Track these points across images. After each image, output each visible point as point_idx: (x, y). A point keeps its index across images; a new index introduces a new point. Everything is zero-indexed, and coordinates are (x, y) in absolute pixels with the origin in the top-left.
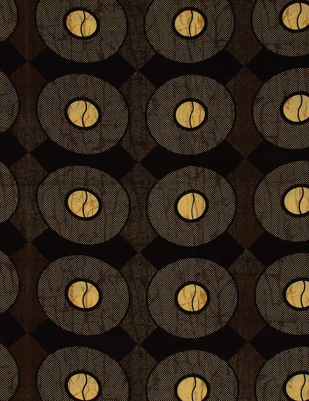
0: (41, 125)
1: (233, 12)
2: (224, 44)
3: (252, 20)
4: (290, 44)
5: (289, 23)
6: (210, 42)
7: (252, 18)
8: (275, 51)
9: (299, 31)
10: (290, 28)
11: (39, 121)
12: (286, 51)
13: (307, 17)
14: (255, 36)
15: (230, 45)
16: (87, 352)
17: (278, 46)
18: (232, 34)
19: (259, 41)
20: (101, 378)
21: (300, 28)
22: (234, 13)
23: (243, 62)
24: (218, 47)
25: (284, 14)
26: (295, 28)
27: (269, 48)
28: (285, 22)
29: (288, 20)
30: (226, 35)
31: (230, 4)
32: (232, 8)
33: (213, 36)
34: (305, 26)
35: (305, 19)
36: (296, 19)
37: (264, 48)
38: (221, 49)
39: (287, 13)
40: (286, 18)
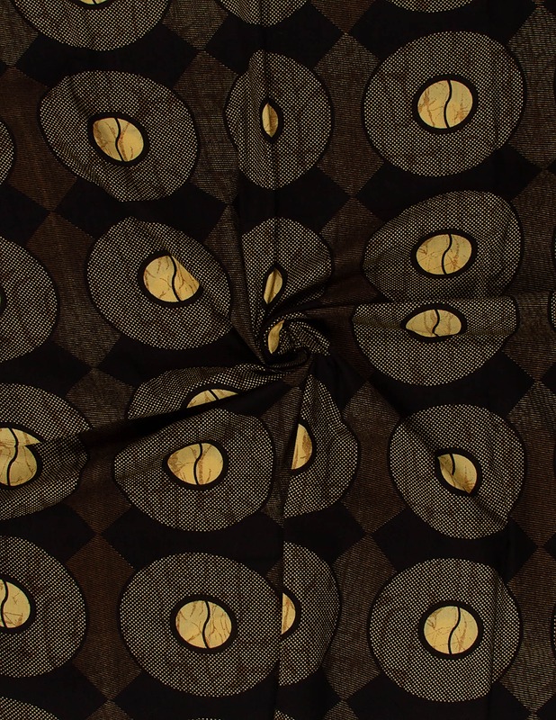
0: (103, 316)
1: (329, 99)
2: (316, 157)
3: (363, 113)
4: (433, 154)
5: (430, 116)
6: (290, 154)
7: (363, 110)
8: (406, 168)
9: (449, 130)
10: (431, 125)
11: (98, 310)
12: (426, 168)
13: (461, 105)
14: (371, 141)
15: (326, 160)
16: (206, 562)
17: (411, 159)
18: (329, 139)
19: (377, 151)
20: (235, 607)
21: (450, 126)
22: (330, 102)
23: (349, 189)
24: (304, 164)
25: (421, 101)
26: (441, 125)
27: (395, 162)
28: (424, 116)
29: (429, 111)
30: (317, 140)
31: (324, 86)
32: (327, 94)
33: (295, 143)
34: (458, 121)
35: (458, 108)
36: (443, 109)
37: (387, 164)
38: (309, 167)
39: (427, 100)
40: (424, 109)
